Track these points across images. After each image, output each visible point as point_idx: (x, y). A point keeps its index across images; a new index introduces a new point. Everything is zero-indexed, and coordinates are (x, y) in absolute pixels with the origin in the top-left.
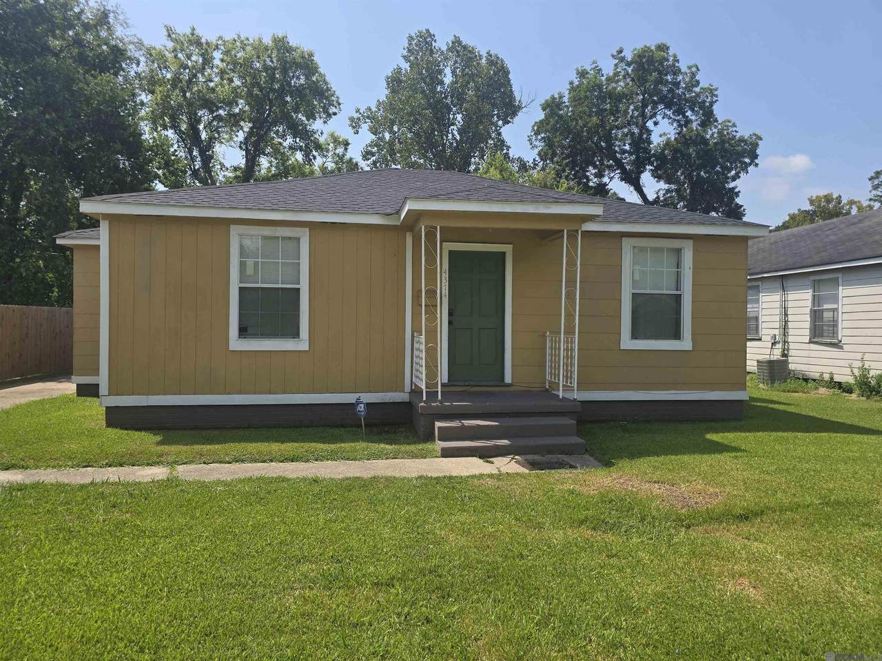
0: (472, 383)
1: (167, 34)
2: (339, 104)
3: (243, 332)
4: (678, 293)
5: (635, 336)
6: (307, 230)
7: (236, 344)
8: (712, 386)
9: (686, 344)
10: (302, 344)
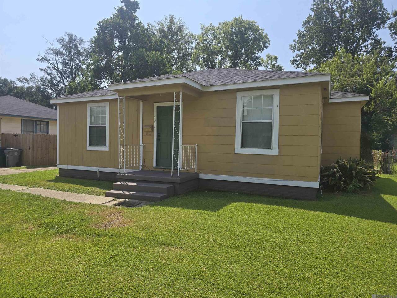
0: (165, 167)
1: (201, 28)
2: (269, 41)
3: (91, 144)
4: (270, 121)
5: (243, 146)
6: (108, 103)
7: (89, 148)
8: (292, 178)
9: (274, 151)
10: (106, 148)
